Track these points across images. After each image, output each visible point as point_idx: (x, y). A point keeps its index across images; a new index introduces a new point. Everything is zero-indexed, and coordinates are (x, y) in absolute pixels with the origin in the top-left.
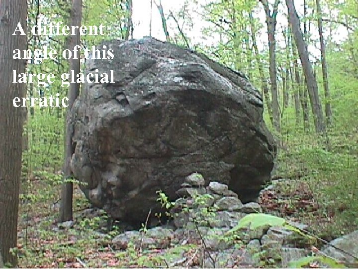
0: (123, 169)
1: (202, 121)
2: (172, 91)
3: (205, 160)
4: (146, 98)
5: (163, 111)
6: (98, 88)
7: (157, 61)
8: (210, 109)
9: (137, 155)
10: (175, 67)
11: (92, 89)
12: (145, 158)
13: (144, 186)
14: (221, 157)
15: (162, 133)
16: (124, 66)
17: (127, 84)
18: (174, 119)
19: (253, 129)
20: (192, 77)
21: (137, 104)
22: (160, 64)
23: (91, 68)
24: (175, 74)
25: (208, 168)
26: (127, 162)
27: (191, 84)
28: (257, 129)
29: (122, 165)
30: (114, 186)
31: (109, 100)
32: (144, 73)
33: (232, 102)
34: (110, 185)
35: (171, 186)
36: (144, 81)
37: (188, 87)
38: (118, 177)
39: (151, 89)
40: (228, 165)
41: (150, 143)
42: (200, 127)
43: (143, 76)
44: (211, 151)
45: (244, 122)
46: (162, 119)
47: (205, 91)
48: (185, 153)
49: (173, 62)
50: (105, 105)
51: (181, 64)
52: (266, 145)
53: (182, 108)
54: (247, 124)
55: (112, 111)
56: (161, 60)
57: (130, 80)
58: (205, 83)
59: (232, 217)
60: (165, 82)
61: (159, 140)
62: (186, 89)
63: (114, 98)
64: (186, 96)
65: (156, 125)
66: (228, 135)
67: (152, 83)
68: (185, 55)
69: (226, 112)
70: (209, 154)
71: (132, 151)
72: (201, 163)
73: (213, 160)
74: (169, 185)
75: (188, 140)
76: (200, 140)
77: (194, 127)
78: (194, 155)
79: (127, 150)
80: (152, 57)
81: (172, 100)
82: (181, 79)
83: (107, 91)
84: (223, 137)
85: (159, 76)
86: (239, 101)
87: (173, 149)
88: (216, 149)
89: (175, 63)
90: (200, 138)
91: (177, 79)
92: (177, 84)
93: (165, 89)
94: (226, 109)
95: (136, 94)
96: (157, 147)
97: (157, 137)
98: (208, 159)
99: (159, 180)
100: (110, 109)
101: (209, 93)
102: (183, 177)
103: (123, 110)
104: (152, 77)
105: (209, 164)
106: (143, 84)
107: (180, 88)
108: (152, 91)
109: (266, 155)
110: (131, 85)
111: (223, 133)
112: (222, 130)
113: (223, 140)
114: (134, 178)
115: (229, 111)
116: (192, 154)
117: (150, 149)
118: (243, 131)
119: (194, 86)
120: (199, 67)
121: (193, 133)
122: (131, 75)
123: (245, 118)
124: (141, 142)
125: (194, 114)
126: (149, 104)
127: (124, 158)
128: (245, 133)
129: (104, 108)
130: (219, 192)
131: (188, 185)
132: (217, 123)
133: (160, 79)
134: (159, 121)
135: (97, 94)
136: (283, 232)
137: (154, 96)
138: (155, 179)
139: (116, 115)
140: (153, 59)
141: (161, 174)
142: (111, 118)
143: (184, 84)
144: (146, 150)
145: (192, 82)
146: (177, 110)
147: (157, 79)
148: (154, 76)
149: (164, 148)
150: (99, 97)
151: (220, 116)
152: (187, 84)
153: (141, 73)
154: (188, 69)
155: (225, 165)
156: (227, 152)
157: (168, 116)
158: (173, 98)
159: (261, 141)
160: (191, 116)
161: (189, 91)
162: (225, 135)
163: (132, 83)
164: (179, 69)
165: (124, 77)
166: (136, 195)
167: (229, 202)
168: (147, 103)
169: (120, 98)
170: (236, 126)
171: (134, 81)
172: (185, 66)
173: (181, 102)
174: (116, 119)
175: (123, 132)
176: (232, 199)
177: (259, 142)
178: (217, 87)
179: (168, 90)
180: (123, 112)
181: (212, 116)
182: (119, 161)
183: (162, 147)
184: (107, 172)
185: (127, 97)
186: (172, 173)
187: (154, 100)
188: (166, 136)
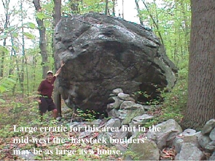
0: (78, 88)
1: (118, 58)
2: (98, 43)
3: (123, 80)
4: (83, 48)
5: (94, 54)
6: (59, 44)
7: (91, 26)
8: (122, 51)
9: (83, 80)
10: (100, 29)
11: (57, 44)
12: (88, 81)
13: (90, 96)
14: (133, 78)
15: (96, 66)
16: (73, 30)
17: (74, 41)
18: (101, 58)
19: (150, 61)
20: (109, 34)
21: (79, 52)
22: (92, 28)
23: (56, 33)
24: (100, 33)
25: (126, 84)
26: (78, 83)
27: (109, 38)
28: (152, 61)
29: (77, 85)
30: (74, 97)
31: (65, 50)
32: (83, 34)
33: (134, 46)
34: (72, 97)
35: (105, 96)
36: (83, 38)
37: (106, 40)
38: (75, 92)
39: (86, 42)
40: (137, 83)
41: (89, 72)
42: (118, 62)
43: (83, 35)
44: (126, 75)
45: (143, 57)
46: (94, 59)
47: (116, 42)
48: (111, 77)
49: (99, 26)
50: (63, 53)
51: (103, 27)
52: (160, 70)
53: (105, 52)
54: (145, 59)
55: (66, 56)
56: (93, 25)
57: (75, 38)
58: (117, 36)
59: (122, 113)
60: (94, 38)
61: (94, 70)
62: (105, 41)
63: (68, 49)
64: (106, 45)
65: (91, 62)
66: (135, 66)
67: (87, 39)
68: (111, 21)
69: (132, 52)
70: (124, 77)
71: (81, 77)
72: (121, 82)
73: (128, 80)
74: (104, 96)
75: (111, 70)
76: (118, 69)
77: (114, 62)
78: (116, 78)
79: (77, 77)
80: (88, 24)
81: (98, 48)
82: (103, 35)
83: (64, 45)
84: (132, 67)
85: (91, 35)
86: (139, 46)
87: (103, 75)
88: (129, 74)
89: (100, 27)
90: (118, 68)
91: (100, 36)
92: (100, 39)
93: (94, 42)
94: (131, 51)
95: (78, 46)
96: (94, 75)
97: (93, 69)
98: (125, 80)
99: (98, 93)
100: (66, 55)
101: (120, 42)
102: (111, 91)
103: (72, 55)
104: (87, 35)
105: (125, 82)
106: (82, 40)
107: (102, 41)
108: (86, 44)
109: (160, 76)
110: (76, 41)
111: (132, 64)
112: (131, 63)
113: (132, 68)
114: (85, 92)
115: (133, 52)
116: (115, 77)
117: (90, 76)
118: (144, 63)
119: (110, 39)
120: (113, 28)
121: (113, 66)
122: (76, 35)
123: (143, 55)
124: (84, 72)
125: (112, 55)
126: (85, 51)
127: (77, 81)
128: (144, 64)
129: (63, 55)
130: (123, 99)
131: (113, 95)
132: (127, 59)
133: (91, 36)
134: (93, 60)
135: (59, 47)
136: (138, 120)
137: (88, 46)
138: (96, 92)
139: (68, 58)
140: (88, 25)
141: (98, 89)
142: (66, 60)
143: (104, 38)
144: (88, 76)
145: (109, 37)
146: (102, 53)
147: (90, 37)
148: (88, 35)
149: (98, 75)
150: (60, 49)
151: (128, 55)
152: (106, 38)
153: (82, 33)
154: (107, 30)
155: (135, 83)
156: (136, 75)
157: (97, 56)
158: (99, 47)
159: (155, 68)
160: (111, 56)
161: (108, 42)
162: (133, 65)
163: (77, 40)
164: (102, 30)
165: (73, 36)
166: (87, 102)
167: (127, 104)
168: (84, 50)
169: (70, 48)
170: (139, 60)
171: (78, 38)
172: (105, 28)
173: (104, 48)
174: (69, 60)
175: (74, 68)
176: (129, 103)
177: (154, 69)
178: (124, 38)
179: (95, 42)
180: (72, 56)
181: (124, 55)
182: (75, 83)
183: (96, 74)
184: (70, 90)
185: (74, 48)
186: (105, 89)
187: (88, 48)
188: (98, 68)
